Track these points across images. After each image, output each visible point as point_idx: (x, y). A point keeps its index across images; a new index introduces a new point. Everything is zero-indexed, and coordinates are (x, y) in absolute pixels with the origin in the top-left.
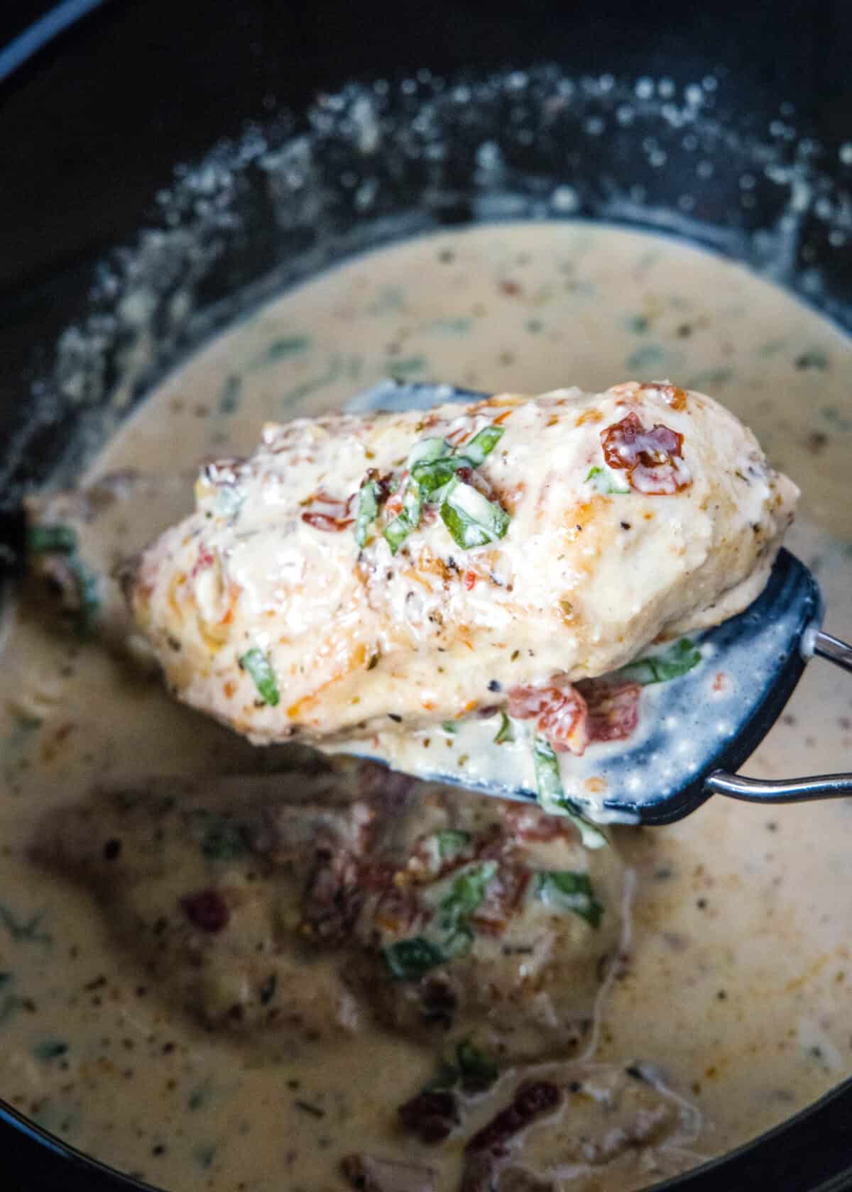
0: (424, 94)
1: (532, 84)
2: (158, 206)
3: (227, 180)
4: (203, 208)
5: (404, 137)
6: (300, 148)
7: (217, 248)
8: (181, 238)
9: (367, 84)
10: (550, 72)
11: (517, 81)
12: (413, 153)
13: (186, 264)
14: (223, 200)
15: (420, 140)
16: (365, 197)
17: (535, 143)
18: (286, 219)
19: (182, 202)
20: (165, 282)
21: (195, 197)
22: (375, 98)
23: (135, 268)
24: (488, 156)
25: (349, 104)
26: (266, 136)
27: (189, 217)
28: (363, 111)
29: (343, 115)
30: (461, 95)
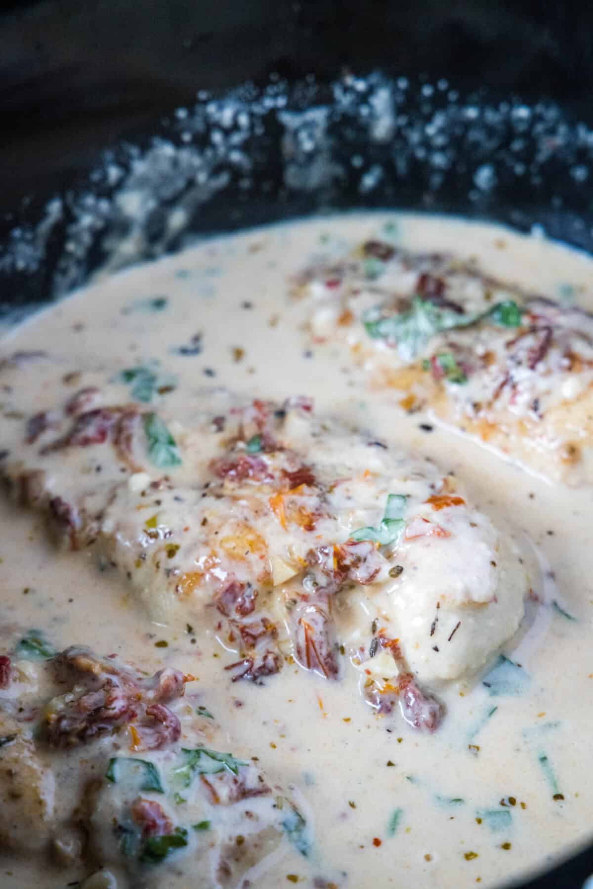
0: (439, 102)
1: (536, 119)
2: (175, 120)
3: (244, 120)
4: (217, 137)
5: (415, 137)
6: (318, 115)
7: (223, 180)
8: (189, 158)
9: (391, 76)
10: (552, 114)
11: (523, 112)
12: (420, 154)
13: (191, 183)
14: (236, 138)
15: (426, 143)
16: (369, 181)
17: (527, 175)
18: (292, 177)
19: (199, 125)
20: (167, 192)
21: (211, 125)
22: (395, 91)
23: (140, 167)
24: (484, 176)
25: (371, 91)
26: (289, 93)
27: (202, 142)
28: (382, 100)
29: (364, 98)
30: (472, 113)
